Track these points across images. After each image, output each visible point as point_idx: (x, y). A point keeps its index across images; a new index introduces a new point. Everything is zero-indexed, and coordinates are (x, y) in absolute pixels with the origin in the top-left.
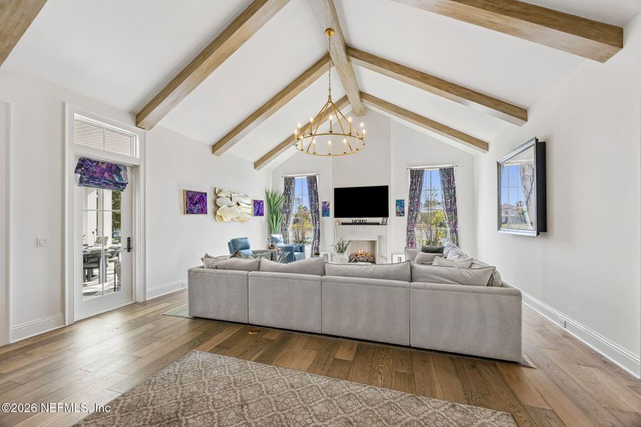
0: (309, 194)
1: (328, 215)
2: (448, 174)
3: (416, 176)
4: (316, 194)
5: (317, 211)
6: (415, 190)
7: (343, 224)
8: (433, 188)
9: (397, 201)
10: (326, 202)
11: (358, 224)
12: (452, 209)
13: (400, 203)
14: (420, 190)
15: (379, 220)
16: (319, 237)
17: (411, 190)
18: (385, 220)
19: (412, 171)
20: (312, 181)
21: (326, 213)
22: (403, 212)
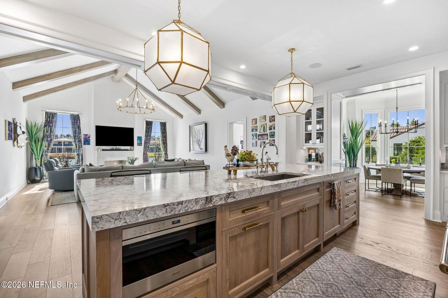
0: (73, 128)
1: (89, 144)
2: (163, 125)
3: (149, 124)
4: (79, 128)
5: (80, 141)
6: (149, 132)
7: (103, 150)
8: (156, 132)
9: (138, 137)
10: (87, 135)
11: (115, 150)
12: (165, 142)
13: (140, 138)
14: (151, 132)
15: (128, 148)
16: (82, 159)
17: (146, 131)
18: (132, 147)
19: (147, 122)
20: (76, 119)
21: (87, 141)
22: (141, 144)
